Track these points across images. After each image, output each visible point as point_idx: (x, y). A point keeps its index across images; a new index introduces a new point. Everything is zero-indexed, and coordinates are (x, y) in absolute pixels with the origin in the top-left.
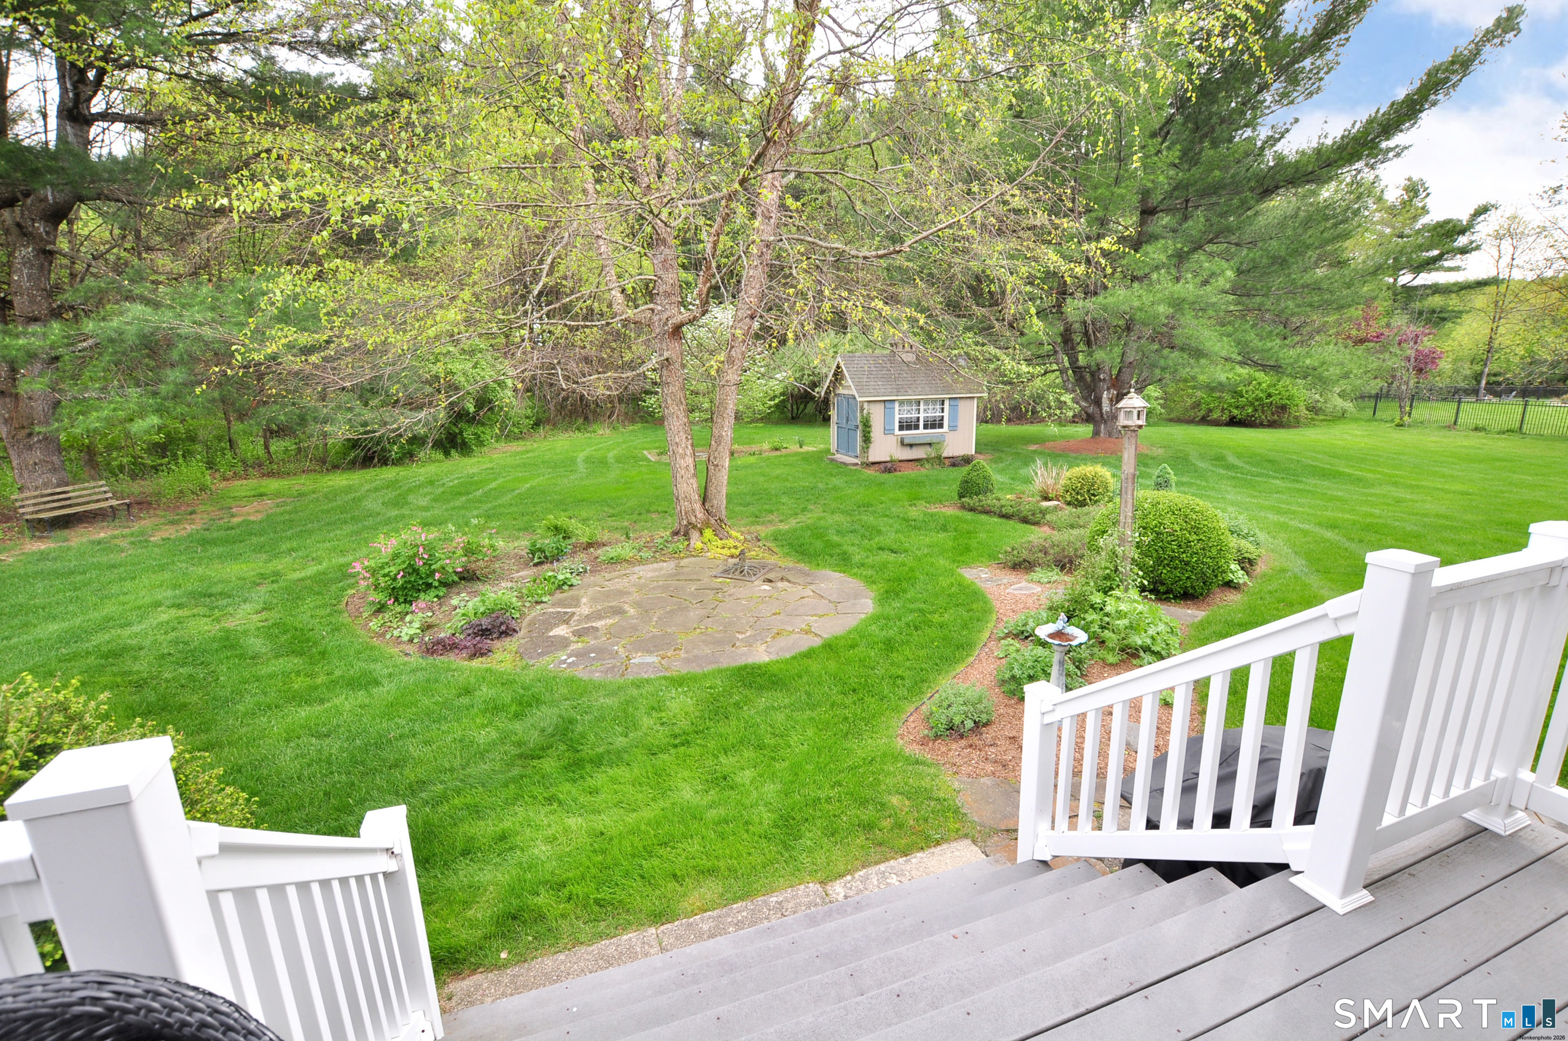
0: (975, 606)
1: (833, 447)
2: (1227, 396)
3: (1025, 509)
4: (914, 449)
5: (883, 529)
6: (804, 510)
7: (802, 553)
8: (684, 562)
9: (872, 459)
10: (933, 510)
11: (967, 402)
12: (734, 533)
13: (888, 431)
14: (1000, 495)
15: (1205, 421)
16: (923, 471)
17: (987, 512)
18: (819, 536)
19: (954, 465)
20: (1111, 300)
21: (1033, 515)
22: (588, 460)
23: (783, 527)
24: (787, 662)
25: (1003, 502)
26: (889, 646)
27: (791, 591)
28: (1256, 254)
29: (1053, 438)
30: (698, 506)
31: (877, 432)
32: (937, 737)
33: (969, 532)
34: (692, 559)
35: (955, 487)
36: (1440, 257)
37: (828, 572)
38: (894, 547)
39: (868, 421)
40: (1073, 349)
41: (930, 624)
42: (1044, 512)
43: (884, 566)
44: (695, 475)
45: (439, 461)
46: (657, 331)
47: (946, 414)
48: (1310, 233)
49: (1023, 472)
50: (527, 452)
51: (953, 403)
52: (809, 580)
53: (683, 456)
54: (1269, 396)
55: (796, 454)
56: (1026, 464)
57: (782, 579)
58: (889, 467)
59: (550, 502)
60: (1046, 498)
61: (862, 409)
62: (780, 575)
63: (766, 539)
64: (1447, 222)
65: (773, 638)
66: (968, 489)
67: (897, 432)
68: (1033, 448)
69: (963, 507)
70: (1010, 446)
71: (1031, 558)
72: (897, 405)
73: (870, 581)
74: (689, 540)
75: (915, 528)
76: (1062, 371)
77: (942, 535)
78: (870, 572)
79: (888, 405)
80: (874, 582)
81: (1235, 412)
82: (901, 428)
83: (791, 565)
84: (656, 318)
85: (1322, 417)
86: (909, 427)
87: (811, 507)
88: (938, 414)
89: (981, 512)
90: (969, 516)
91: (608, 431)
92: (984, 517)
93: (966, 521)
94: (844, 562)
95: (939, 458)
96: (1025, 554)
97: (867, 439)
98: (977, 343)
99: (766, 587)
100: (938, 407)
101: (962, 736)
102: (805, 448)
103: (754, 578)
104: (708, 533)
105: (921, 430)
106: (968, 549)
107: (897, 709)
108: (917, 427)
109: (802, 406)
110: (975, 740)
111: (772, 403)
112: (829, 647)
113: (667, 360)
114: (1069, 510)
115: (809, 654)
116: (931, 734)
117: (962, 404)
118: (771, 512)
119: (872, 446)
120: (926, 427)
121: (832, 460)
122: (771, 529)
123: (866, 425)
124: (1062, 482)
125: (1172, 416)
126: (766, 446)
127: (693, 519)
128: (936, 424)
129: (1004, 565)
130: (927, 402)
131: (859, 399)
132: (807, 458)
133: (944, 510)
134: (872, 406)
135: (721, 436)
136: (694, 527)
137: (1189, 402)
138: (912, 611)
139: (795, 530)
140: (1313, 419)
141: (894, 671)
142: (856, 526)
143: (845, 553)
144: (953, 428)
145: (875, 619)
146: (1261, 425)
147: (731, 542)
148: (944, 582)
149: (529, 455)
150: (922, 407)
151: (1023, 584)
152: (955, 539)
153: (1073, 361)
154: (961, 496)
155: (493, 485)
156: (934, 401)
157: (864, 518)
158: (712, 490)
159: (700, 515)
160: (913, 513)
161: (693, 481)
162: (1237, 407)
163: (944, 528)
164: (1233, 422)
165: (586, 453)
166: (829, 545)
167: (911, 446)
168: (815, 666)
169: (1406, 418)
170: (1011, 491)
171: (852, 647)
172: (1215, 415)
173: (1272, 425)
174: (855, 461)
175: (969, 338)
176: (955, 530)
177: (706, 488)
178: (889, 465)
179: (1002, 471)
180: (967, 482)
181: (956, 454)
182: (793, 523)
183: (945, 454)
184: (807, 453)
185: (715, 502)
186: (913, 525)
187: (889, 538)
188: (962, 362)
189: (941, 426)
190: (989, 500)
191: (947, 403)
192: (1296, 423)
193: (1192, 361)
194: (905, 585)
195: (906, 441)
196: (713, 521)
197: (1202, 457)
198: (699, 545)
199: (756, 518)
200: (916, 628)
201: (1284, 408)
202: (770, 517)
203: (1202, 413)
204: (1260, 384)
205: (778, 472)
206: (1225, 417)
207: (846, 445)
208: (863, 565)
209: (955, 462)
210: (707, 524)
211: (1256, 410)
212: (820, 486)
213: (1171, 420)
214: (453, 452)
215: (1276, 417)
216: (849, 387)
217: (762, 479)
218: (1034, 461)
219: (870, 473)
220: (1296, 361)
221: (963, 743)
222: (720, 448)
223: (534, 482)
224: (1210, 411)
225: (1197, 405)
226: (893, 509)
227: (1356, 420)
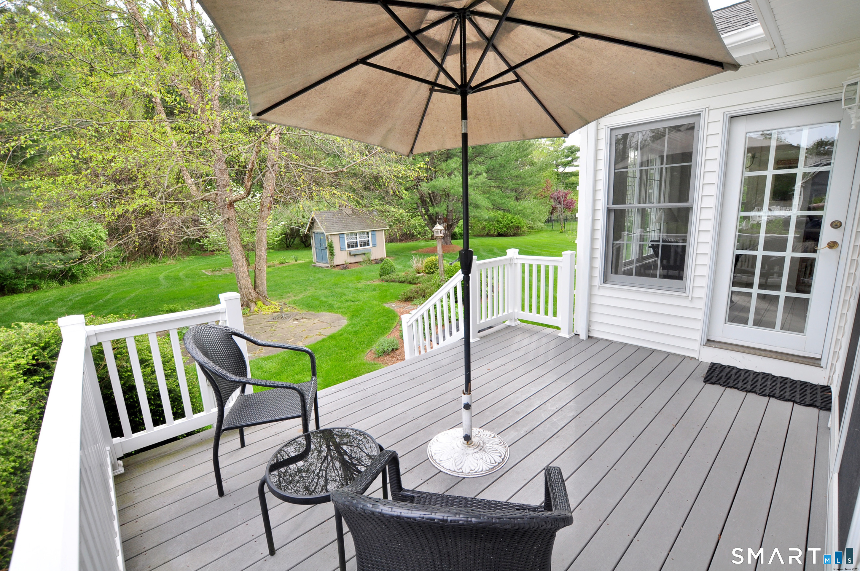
0: (390, 315)
1: (314, 259)
2: (495, 223)
3: (409, 278)
4: (357, 257)
5: (346, 293)
6: (305, 290)
7: (310, 307)
8: (250, 318)
9: (336, 264)
10: (368, 283)
11: (380, 232)
12: (273, 302)
13: (342, 249)
14: (398, 273)
15: (488, 235)
16: (362, 267)
17: (394, 281)
18: (317, 299)
19: (377, 263)
20: (437, 183)
21: (413, 280)
22: (166, 278)
23: (297, 298)
24: (313, 345)
25: (400, 276)
26: (356, 333)
27: (309, 322)
28: (494, 162)
29: (422, 247)
30: (252, 291)
31: (336, 250)
32: (379, 356)
33: (386, 290)
34: (254, 316)
35: (378, 272)
36: (571, 161)
37: (324, 313)
38: (353, 299)
39: (331, 244)
40: (426, 205)
41: (372, 323)
42: (417, 278)
43: (349, 307)
44: (249, 276)
45: (57, 288)
46: (220, 204)
47: (370, 239)
48: (512, 154)
49: (408, 263)
50: (121, 277)
51: (373, 233)
52: (315, 317)
53: (242, 266)
54: (512, 222)
55: (294, 265)
56: (409, 260)
57: (302, 318)
58: (345, 267)
59: (154, 301)
60: (419, 273)
61: (328, 239)
62: (301, 316)
63: (289, 303)
64: (573, 146)
65: (305, 339)
66: (384, 272)
67: (347, 249)
68: (414, 252)
69: (383, 281)
70: (403, 252)
71: (412, 296)
72: (345, 235)
73: (344, 313)
74: (250, 307)
75: (361, 291)
76: (422, 215)
77: (374, 293)
78: (343, 310)
79: (341, 236)
80: (346, 314)
81: (500, 230)
82: (349, 247)
83: (305, 312)
84: (219, 198)
85: (534, 231)
86: (353, 246)
87: (308, 288)
88: (366, 239)
89: (390, 282)
90: (385, 284)
91: (173, 261)
92: (392, 284)
93: (384, 286)
94: (330, 308)
95: (369, 260)
96: (409, 295)
97: (332, 254)
98: (380, 204)
99: (296, 322)
100: (366, 235)
101: (388, 354)
102: (298, 262)
103: (288, 320)
104: (260, 303)
105: (359, 247)
106: (386, 296)
107: (363, 351)
108: (356, 246)
109: (292, 240)
110: (393, 354)
111: (278, 239)
112: (331, 337)
113: (228, 219)
114: (427, 276)
115: (323, 340)
116: (377, 356)
117: (377, 234)
118: (289, 292)
119: (335, 257)
120: (361, 246)
121: (315, 266)
122: (290, 300)
123: (331, 246)
124: (424, 264)
125: (475, 234)
126: (276, 262)
127: (251, 298)
128: (366, 244)
129: (401, 301)
130: (360, 233)
131: (326, 234)
132: (301, 266)
133: (374, 283)
134: (333, 237)
135: (260, 255)
136: (252, 301)
137: (481, 227)
138: (364, 321)
139: (303, 298)
140: (530, 232)
141: (360, 340)
142: (333, 294)
143: (330, 304)
144: (374, 245)
145: (349, 325)
146: (510, 236)
147: (272, 306)
148: (376, 309)
149: (122, 279)
150: (358, 236)
151: (410, 306)
152: (380, 293)
153: (427, 210)
154: (381, 276)
155: (108, 297)
156: (364, 233)
157: (337, 290)
158: (259, 282)
159: (254, 295)
160: (359, 285)
161: (248, 278)
162: (500, 228)
163: (374, 290)
164: (500, 235)
165: (164, 274)
166: (321, 302)
167: (355, 255)
168: (326, 344)
169: (563, 229)
170: (404, 271)
171: (341, 335)
172: (492, 232)
173: (515, 235)
174: (327, 265)
175: (377, 202)
176: (380, 290)
177: (255, 282)
178: (345, 266)
179: (399, 264)
180: (383, 269)
181: (377, 258)
182: (301, 296)
183: (372, 259)
184: (300, 264)
185: (261, 288)
186: (359, 290)
187: (350, 296)
188: (375, 213)
189: (368, 245)
190: (393, 276)
191: (370, 233)
192: (523, 234)
193: (474, 210)
194: (360, 312)
195: (352, 253)
196: (261, 297)
197: (484, 250)
198: (256, 309)
199: (281, 296)
200: (367, 326)
201: (518, 227)
202: (289, 295)
203: (486, 232)
204: (508, 217)
205: (286, 274)
206: (496, 233)
207: (321, 257)
208: (340, 308)
209: (377, 262)
210: (259, 299)
211: (507, 229)
212: (311, 278)
213: (475, 236)
214: (66, 282)
215: (515, 232)
216: (320, 228)
217: (278, 278)
218: (412, 258)
219: (336, 270)
220: (515, 208)
221: (389, 356)
222: (261, 261)
223: (137, 292)
224: (490, 230)
225: (484, 228)
226: (350, 285)
227: (547, 231)
